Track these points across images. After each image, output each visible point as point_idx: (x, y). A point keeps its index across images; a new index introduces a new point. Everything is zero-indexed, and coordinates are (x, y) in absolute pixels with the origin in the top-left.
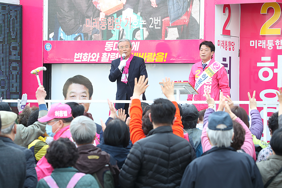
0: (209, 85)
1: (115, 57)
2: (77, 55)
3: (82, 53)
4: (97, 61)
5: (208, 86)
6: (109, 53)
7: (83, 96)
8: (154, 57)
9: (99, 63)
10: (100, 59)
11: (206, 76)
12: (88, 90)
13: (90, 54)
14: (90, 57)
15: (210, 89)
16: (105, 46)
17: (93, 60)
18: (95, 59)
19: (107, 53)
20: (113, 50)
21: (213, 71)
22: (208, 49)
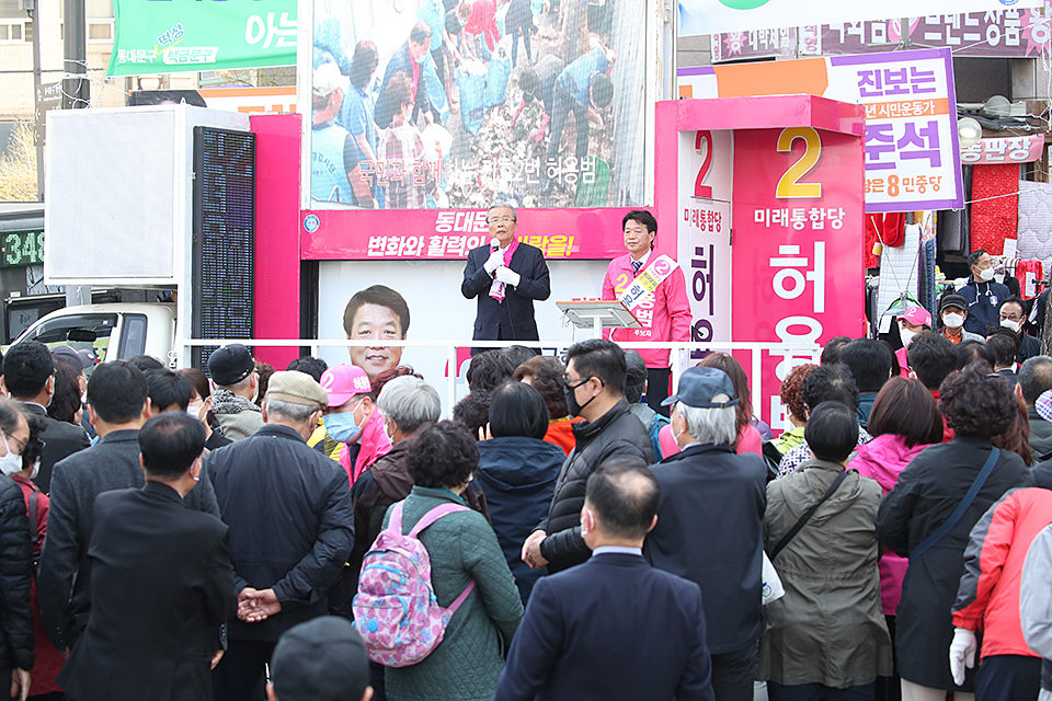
0: (648, 310)
2: (375, 241)
3: (385, 238)
4: (418, 254)
5: (646, 312)
6: (445, 237)
7: (388, 332)
8: (544, 245)
9: (423, 259)
10: (426, 249)
12: (399, 318)
13: (403, 238)
14: (402, 245)
15: (651, 317)
16: (437, 222)
17: (410, 253)
18: (415, 249)
19: (442, 237)
20: (454, 230)
21: (654, 278)
22: (641, 227)
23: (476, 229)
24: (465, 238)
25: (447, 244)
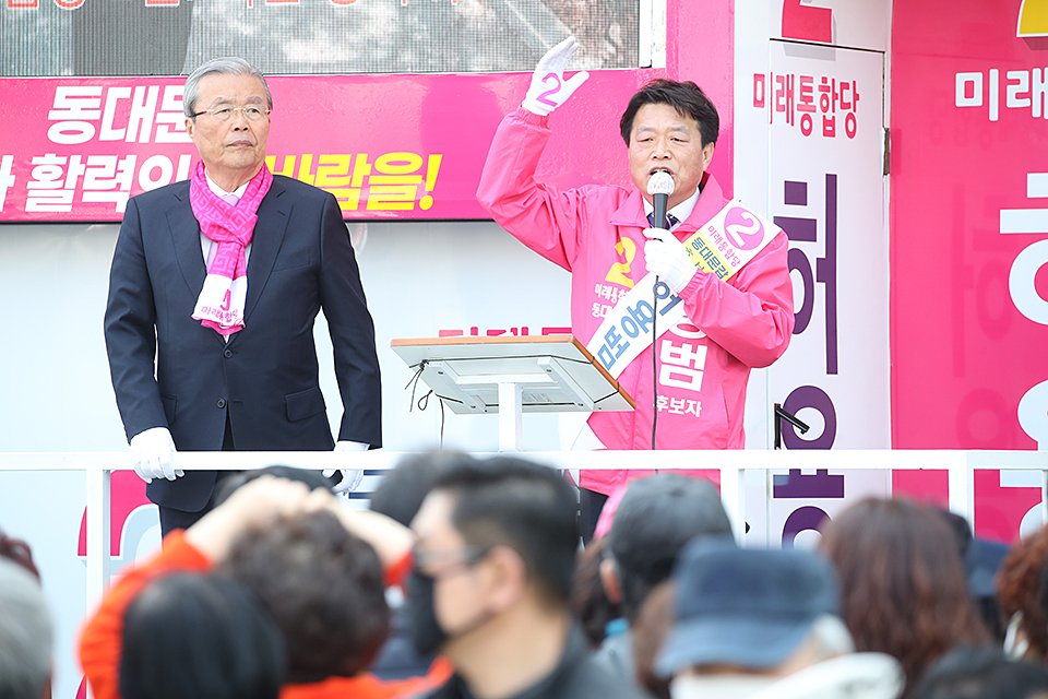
0: (695, 343)
1: (112, 184)
5: (687, 348)
6: (75, 159)
8: (358, 182)
9: (13, 221)
10: (18, 193)
15: (700, 364)
16: (53, 115)
19: (65, 158)
20: (101, 139)
21: (720, 255)
22: (687, 128)
23: (163, 136)
24: (131, 159)
25: (81, 178)
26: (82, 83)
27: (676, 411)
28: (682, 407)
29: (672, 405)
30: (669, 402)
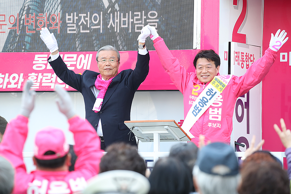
0: (218, 108)
1: (50, 81)
6: (40, 74)
11: (214, 92)
13: (7, 75)
14: (6, 80)
15: (220, 113)
16: (34, 62)
17: (12, 86)
18: (16, 83)
19: (37, 74)
20: (47, 69)
22: (211, 64)
25: (42, 79)
26: (42, 54)
27: (214, 127)
28: (216, 125)
29: (213, 125)
30: (212, 124)
